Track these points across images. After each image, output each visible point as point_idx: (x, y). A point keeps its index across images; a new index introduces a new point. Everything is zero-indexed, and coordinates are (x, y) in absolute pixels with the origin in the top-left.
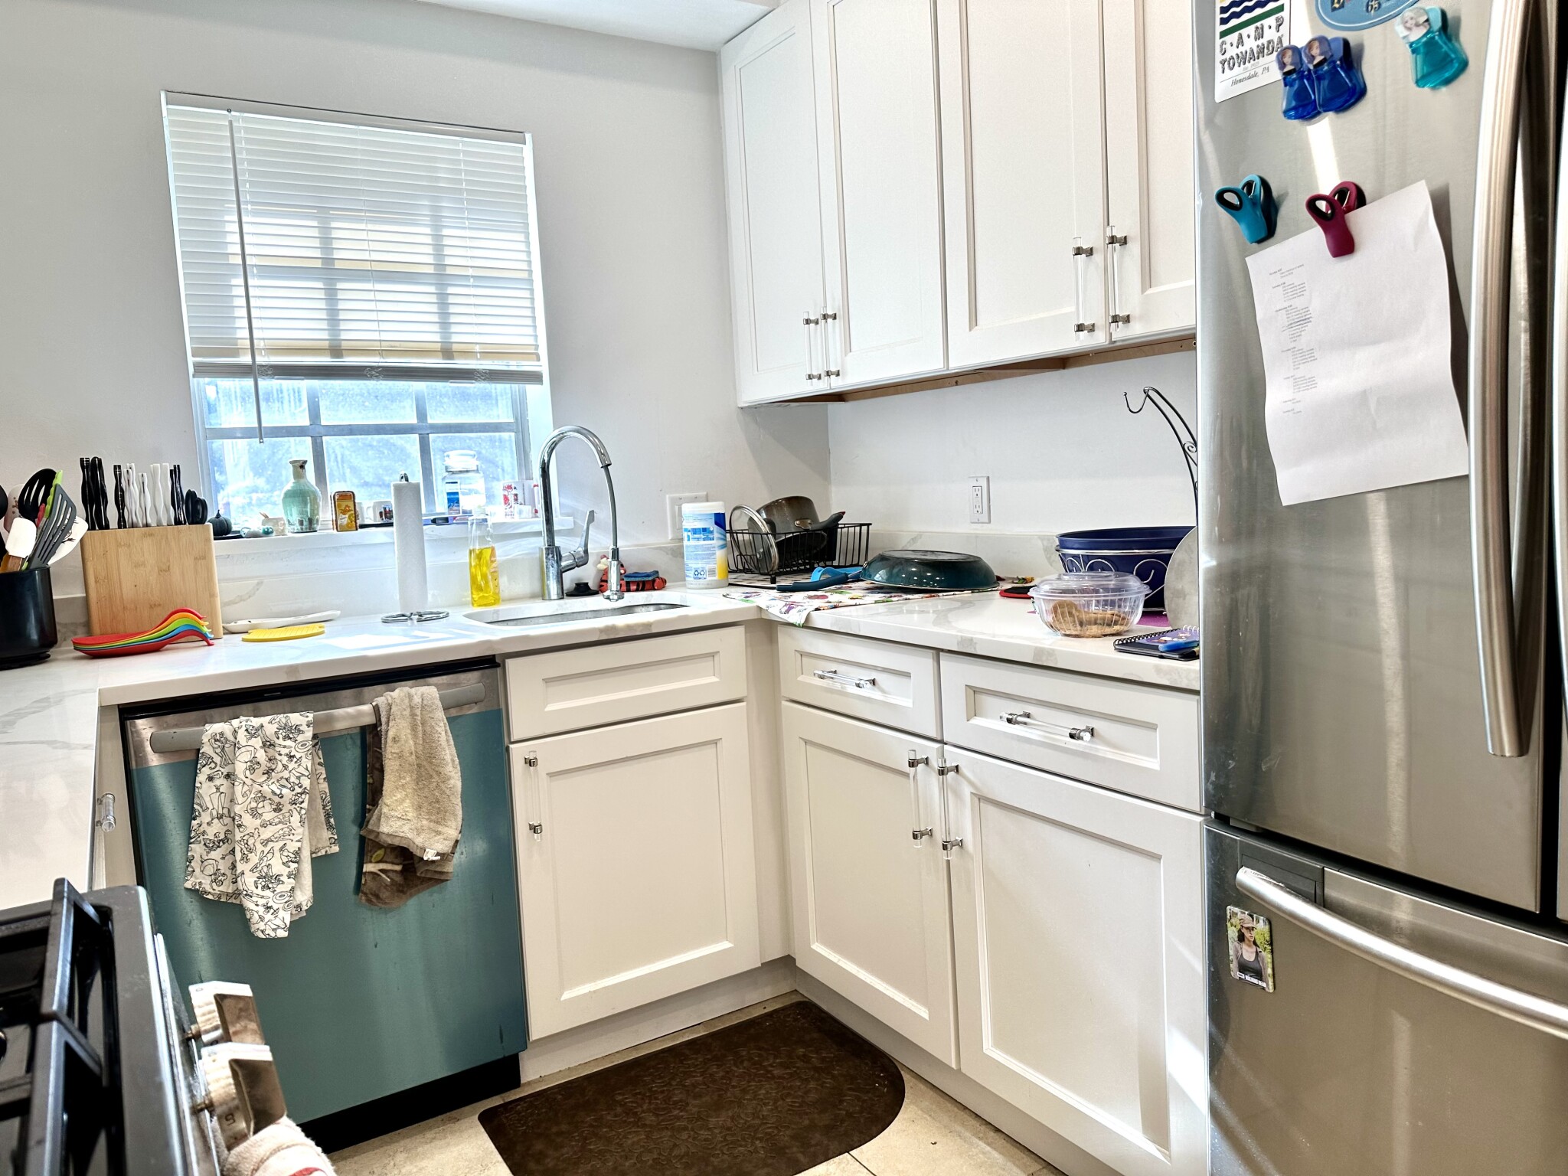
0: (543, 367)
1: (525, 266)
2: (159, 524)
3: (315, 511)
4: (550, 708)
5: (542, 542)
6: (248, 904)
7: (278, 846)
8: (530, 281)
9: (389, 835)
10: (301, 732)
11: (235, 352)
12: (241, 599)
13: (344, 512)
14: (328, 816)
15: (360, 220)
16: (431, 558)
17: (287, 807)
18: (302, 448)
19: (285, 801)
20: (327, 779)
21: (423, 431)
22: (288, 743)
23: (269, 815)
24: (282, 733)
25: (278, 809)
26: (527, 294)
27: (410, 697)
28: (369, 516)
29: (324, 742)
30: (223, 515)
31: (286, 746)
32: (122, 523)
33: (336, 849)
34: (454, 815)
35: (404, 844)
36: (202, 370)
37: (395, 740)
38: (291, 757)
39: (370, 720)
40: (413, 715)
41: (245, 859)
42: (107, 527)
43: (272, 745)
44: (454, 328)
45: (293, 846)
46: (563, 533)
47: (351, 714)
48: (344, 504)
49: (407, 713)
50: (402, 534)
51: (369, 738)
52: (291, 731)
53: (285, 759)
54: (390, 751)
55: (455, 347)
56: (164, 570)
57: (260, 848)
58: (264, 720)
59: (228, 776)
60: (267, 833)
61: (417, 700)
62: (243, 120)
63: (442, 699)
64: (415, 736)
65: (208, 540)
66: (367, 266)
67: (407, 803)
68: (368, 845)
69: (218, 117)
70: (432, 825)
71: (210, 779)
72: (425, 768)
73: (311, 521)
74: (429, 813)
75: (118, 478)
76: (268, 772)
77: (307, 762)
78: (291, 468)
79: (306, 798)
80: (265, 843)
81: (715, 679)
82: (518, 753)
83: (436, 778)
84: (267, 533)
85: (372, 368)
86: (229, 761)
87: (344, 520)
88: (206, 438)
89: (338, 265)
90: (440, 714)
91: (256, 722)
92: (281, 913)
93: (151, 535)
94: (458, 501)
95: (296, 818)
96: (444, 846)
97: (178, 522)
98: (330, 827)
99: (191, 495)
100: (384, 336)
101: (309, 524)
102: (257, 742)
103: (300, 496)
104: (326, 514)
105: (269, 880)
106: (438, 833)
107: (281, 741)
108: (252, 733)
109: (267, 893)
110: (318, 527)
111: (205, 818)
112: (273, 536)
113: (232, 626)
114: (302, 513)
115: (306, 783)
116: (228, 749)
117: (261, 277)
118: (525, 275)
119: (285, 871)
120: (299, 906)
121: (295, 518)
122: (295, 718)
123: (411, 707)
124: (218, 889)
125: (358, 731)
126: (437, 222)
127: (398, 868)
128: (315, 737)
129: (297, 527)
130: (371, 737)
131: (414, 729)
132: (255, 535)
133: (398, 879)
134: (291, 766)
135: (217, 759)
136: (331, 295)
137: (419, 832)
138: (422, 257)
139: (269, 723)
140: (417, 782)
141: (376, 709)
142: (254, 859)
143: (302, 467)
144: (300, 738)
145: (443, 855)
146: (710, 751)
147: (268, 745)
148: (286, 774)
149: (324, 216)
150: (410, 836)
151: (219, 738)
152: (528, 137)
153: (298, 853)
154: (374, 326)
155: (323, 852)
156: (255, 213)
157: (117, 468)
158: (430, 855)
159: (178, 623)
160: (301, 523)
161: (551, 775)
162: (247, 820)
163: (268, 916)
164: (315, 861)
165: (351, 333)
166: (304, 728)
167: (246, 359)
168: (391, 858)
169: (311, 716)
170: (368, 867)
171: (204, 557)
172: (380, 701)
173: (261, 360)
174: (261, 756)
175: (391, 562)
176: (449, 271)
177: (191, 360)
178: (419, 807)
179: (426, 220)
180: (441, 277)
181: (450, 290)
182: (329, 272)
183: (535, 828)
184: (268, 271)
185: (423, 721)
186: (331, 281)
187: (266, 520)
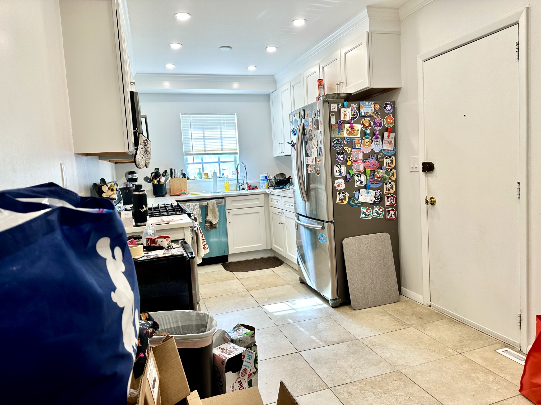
0: (238, 152)
1: (235, 135)
2: (180, 178)
3: (202, 176)
4: (232, 205)
8: (236, 138)
9: (209, 219)
11: (190, 152)
12: (191, 189)
14: (201, 217)
15: (209, 130)
16: (218, 183)
18: (200, 166)
20: (201, 212)
21: (219, 162)
22: (196, 206)
24: (195, 205)
26: (235, 140)
27: (212, 201)
28: (210, 177)
29: (201, 207)
30: (188, 177)
31: (196, 207)
32: (175, 178)
33: (202, 221)
34: (217, 218)
35: (210, 221)
36: (186, 155)
37: (210, 207)
39: (207, 204)
40: (212, 204)
42: (173, 178)
43: (194, 207)
44: (223, 146)
47: (204, 203)
48: (206, 175)
49: (211, 204)
50: (214, 180)
51: (206, 207)
52: (196, 205)
53: (196, 208)
54: (209, 208)
55: (223, 149)
56: (180, 184)
58: (193, 203)
61: (213, 202)
62: (191, 116)
63: (216, 202)
65: (186, 180)
66: (210, 137)
67: (211, 216)
68: (206, 221)
69: (188, 116)
72: (213, 212)
74: (214, 218)
75: (174, 171)
76: (194, 210)
77: (198, 209)
78: (198, 169)
79: (198, 214)
81: (259, 203)
82: (227, 211)
83: (215, 213)
84: (195, 179)
85: (210, 153)
87: (206, 177)
89: (205, 137)
90: (216, 204)
91: (192, 203)
94: (224, 174)
96: (216, 222)
97: (182, 177)
98: (201, 219)
99: (184, 173)
100: (212, 148)
102: (192, 206)
103: (200, 173)
104: (203, 176)
106: (215, 220)
107: (195, 206)
108: (192, 205)
110: (202, 178)
112: (196, 180)
113: (189, 193)
114: (200, 176)
115: (198, 212)
116: (189, 207)
118: (235, 137)
121: (199, 177)
122: (197, 203)
123: (212, 203)
125: (205, 206)
126: (221, 129)
127: (210, 225)
128: (199, 206)
129: (199, 178)
130: (207, 206)
131: (212, 206)
132: (193, 180)
133: (210, 226)
134: (196, 209)
136: (204, 142)
137: (213, 220)
138: (219, 135)
139: (194, 203)
140: (213, 213)
141: (207, 203)
143: (200, 169)
144: (197, 206)
145: (216, 224)
146: (258, 214)
147: (194, 206)
149: (203, 130)
151: (188, 205)
152: (236, 114)
154: (211, 147)
155: (200, 222)
156: (193, 130)
157: (174, 169)
158: (214, 223)
159: (182, 192)
161: (232, 215)
165: (207, 148)
166: (198, 204)
167: (192, 153)
168: (209, 223)
169: (199, 203)
170: (206, 225)
171: (186, 182)
172: (208, 202)
173: (194, 153)
175: (212, 184)
176: (223, 137)
177: (184, 153)
178: (213, 217)
179: (219, 129)
180: (221, 138)
181: (223, 140)
182: (204, 139)
183: (229, 222)
184: (195, 139)
185: (213, 205)
186: (204, 140)
187: (195, 177)
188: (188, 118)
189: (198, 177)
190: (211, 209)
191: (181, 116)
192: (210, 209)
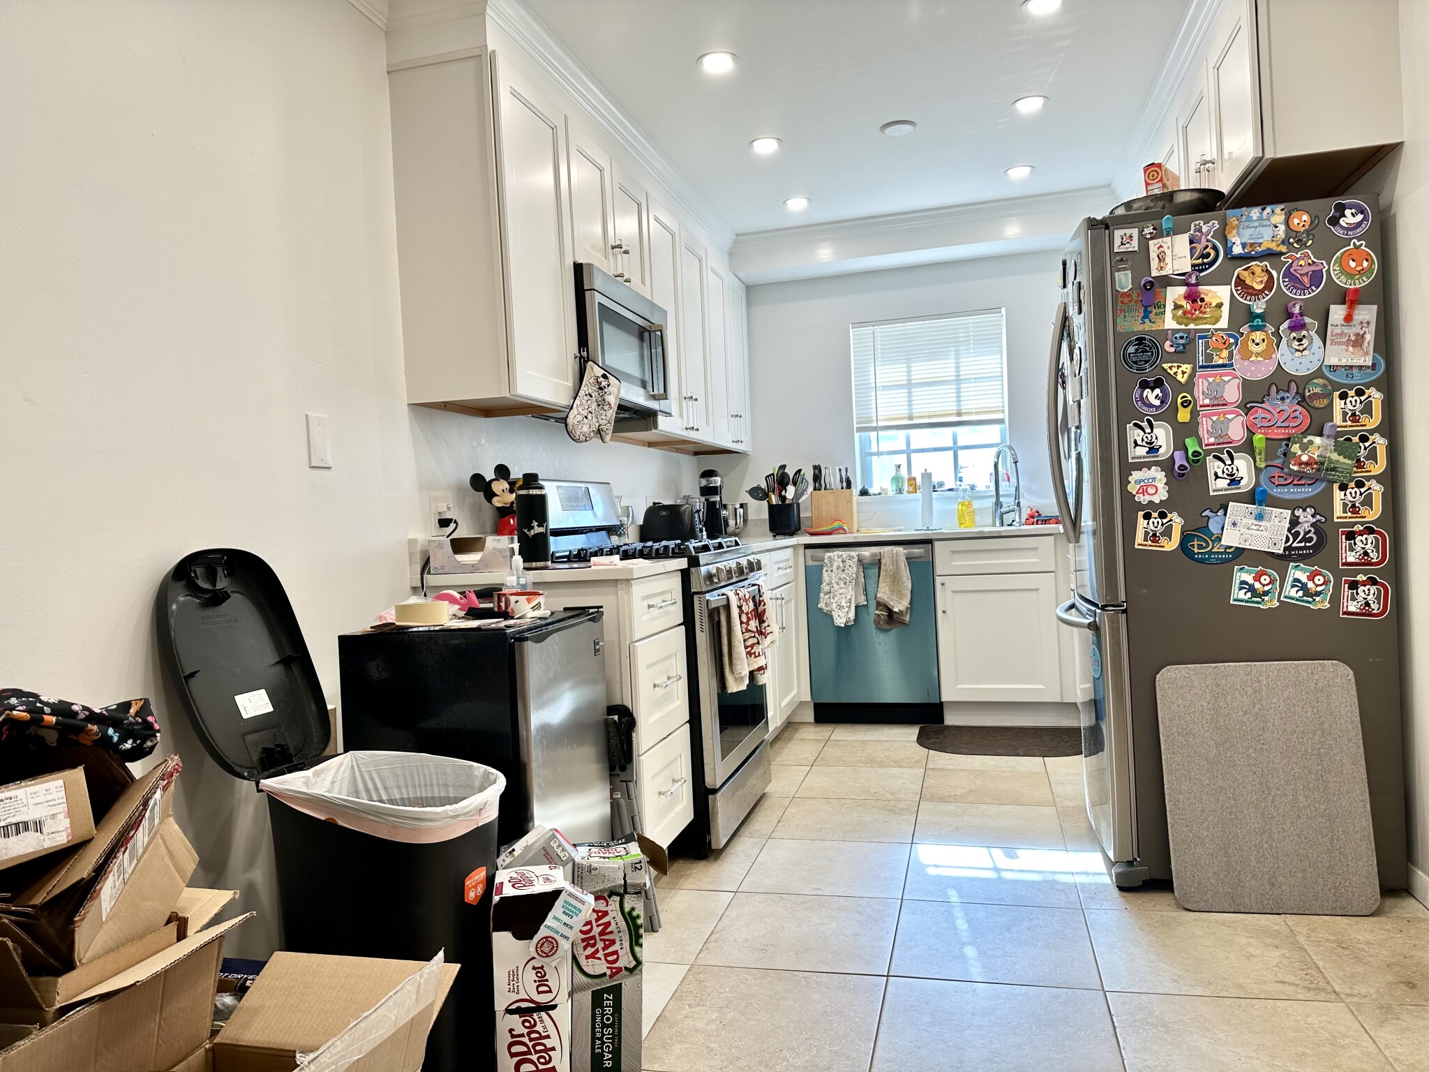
0: (1006, 416)
1: (1000, 370)
2: (836, 489)
3: (902, 485)
4: (953, 564)
5: (994, 500)
6: (833, 613)
7: (844, 596)
8: (1002, 377)
9: (882, 597)
10: (854, 558)
11: (872, 422)
12: (868, 520)
13: (911, 485)
14: (862, 590)
15: (923, 361)
16: (935, 503)
17: (848, 583)
18: (902, 459)
19: (847, 581)
20: (862, 577)
21: (955, 449)
22: (850, 561)
23: (842, 585)
24: (848, 558)
25: (845, 584)
26: (1000, 382)
27: (892, 550)
29: (861, 561)
30: (866, 487)
31: (849, 562)
32: (825, 489)
33: (863, 602)
34: (907, 596)
36: (859, 429)
37: (885, 565)
38: (850, 566)
39: (878, 556)
40: (893, 556)
41: (833, 598)
42: (820, 489)
43: (845, 562)
44: (962, 403)
45: (849, 597)
46: (1005, 496)
48: (911, 482)
50: (923, 495)
51: (877, 562)
52: (851, 558)
53: (848, 567)
54: (883, 567)
55: (963, 411)
56: (837, 506)
57: (838, 595)
59: (832, 571)
60: (841, 591)
61: (895, 552)
62: (878, 329)
63: (904, 554)
64: (893, 565)
65: (855, 496)
66: (926, 381)
67: (887, 587)
68: (878, 605)
69: (870, 329)
70: (898, 599)
71: (827, 571)
72: (895, 579)
73: (900, 489)
74: (896, 594)
75: (826, 472)
76: (843, 571)
77: (855, 569)
78: (897, 467)
79: (855, 581)
80: (841, 594)
81: (1036, 560)
82: (938, 580)
83: (900, 582)
84: (879, 494)
85: (925, 424)
86: (832, 567)
87: (911, 489)
88: (865, 456)
89: (913, 382)
90: (904, 560)
91: (841, 553)
92: (843, 619)
93: (833, 493)
94: (961, 481)
95: (850, 588)
96: (903, 609)
97: (843, 488)
98: (864, 595)
99: (848, 478)
100: (931, 410)
101: (900, 491)
102: (840, 560)
103: (897, 479)
104: (906, 487)
105: (840, 607)
106: (900, 603)
108: (839, 557)
109: (839, 611)
110: (902, 492)
111: (824, 584)
112: (882, 495)
114: (896, 486)
115: (855, 576)
116: (832, 562)
117: (882, 390)
118: (999, 374)
119: (845, 605)
120: (849, 618)
121: (895, 488)
122: (853, 553)
123: (892, 554)
124: (827, 609)
126: (957, 356)
127: (887, 614)
128: (858, 561)
129: (895, 492)
130: (879, 562)
131: (893, 562)
132: (875, 495)
133: (886, 618)
134: (850, 569)
135: (829, 565)
136: (910, 394)
137: (892, 600)
138: (950, 373)
139: (844, 553)
140: (894, 582)
142: (836, 599)
143: (899, 467)
144: (854, 560)
145: (902, 612)
147: (843, 561)
148: (848, 572)
149: (908, 361)
150: (887, 600)
151: (829, 558)
152: (1003, 310)
153: (850, 599)
154: (927, 406)
155: (860, 603)
156: (882, 365)
157: (826, 468)
158: (896, 610)
159: (836, 525)
160: (896, 490)
161: (954, 592)
162: (835, 585)
163: (839, 619)
164: (857, 607)
165: (917, 410)
166: (854, 556)
167: (874, 424)
168: (884, 610)
169: (857, 553)
170: (877, 612)
171: (853, 502)
172: (881, 551)
173: (881, 424)
174: (841, 564)
175: (919, 506)
176: (962, 377)
177: (855, 426)
178: (893, 592)
179: (953, 357)
180: (958, 380)
181: (962, 386)
182: (910, 385)
183: (944, 612)
184: (885, 388)
185: (897, 561)
186: (910, 389)
187: (881, 489)
188: (870, 334)
189: (891, 489)
190: (889, 570)
191: (851, 330)
192: (886, 571)
